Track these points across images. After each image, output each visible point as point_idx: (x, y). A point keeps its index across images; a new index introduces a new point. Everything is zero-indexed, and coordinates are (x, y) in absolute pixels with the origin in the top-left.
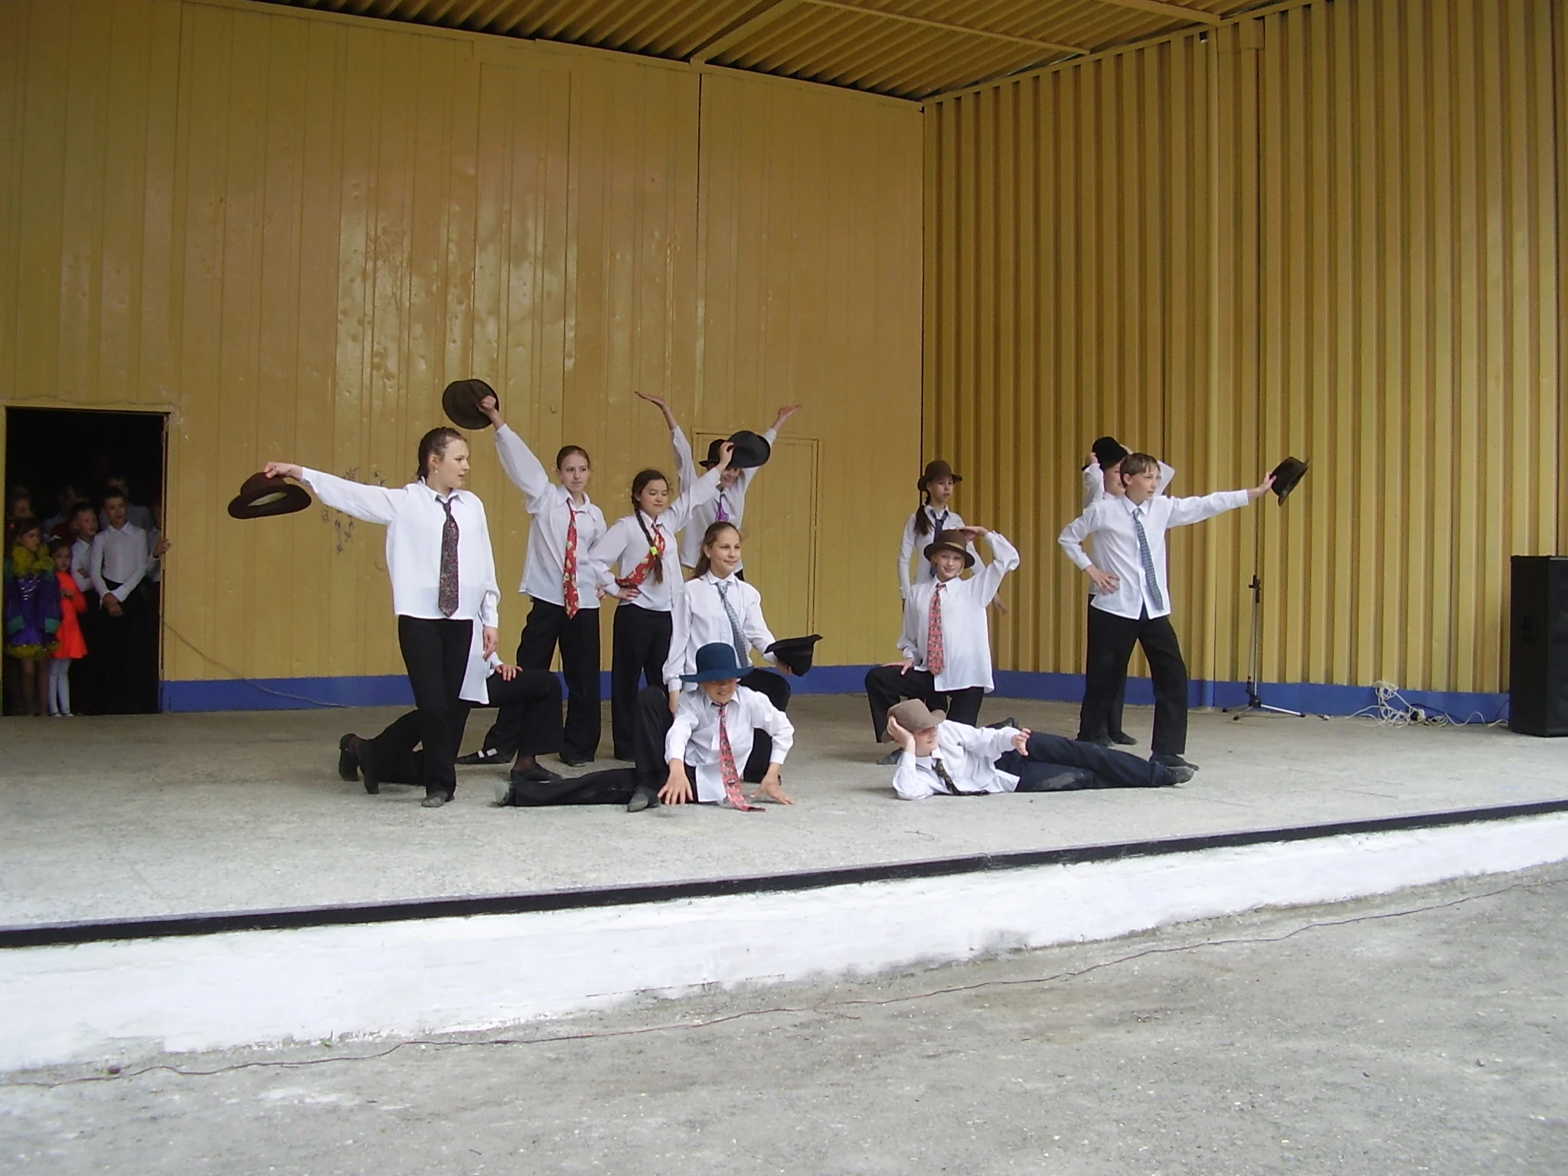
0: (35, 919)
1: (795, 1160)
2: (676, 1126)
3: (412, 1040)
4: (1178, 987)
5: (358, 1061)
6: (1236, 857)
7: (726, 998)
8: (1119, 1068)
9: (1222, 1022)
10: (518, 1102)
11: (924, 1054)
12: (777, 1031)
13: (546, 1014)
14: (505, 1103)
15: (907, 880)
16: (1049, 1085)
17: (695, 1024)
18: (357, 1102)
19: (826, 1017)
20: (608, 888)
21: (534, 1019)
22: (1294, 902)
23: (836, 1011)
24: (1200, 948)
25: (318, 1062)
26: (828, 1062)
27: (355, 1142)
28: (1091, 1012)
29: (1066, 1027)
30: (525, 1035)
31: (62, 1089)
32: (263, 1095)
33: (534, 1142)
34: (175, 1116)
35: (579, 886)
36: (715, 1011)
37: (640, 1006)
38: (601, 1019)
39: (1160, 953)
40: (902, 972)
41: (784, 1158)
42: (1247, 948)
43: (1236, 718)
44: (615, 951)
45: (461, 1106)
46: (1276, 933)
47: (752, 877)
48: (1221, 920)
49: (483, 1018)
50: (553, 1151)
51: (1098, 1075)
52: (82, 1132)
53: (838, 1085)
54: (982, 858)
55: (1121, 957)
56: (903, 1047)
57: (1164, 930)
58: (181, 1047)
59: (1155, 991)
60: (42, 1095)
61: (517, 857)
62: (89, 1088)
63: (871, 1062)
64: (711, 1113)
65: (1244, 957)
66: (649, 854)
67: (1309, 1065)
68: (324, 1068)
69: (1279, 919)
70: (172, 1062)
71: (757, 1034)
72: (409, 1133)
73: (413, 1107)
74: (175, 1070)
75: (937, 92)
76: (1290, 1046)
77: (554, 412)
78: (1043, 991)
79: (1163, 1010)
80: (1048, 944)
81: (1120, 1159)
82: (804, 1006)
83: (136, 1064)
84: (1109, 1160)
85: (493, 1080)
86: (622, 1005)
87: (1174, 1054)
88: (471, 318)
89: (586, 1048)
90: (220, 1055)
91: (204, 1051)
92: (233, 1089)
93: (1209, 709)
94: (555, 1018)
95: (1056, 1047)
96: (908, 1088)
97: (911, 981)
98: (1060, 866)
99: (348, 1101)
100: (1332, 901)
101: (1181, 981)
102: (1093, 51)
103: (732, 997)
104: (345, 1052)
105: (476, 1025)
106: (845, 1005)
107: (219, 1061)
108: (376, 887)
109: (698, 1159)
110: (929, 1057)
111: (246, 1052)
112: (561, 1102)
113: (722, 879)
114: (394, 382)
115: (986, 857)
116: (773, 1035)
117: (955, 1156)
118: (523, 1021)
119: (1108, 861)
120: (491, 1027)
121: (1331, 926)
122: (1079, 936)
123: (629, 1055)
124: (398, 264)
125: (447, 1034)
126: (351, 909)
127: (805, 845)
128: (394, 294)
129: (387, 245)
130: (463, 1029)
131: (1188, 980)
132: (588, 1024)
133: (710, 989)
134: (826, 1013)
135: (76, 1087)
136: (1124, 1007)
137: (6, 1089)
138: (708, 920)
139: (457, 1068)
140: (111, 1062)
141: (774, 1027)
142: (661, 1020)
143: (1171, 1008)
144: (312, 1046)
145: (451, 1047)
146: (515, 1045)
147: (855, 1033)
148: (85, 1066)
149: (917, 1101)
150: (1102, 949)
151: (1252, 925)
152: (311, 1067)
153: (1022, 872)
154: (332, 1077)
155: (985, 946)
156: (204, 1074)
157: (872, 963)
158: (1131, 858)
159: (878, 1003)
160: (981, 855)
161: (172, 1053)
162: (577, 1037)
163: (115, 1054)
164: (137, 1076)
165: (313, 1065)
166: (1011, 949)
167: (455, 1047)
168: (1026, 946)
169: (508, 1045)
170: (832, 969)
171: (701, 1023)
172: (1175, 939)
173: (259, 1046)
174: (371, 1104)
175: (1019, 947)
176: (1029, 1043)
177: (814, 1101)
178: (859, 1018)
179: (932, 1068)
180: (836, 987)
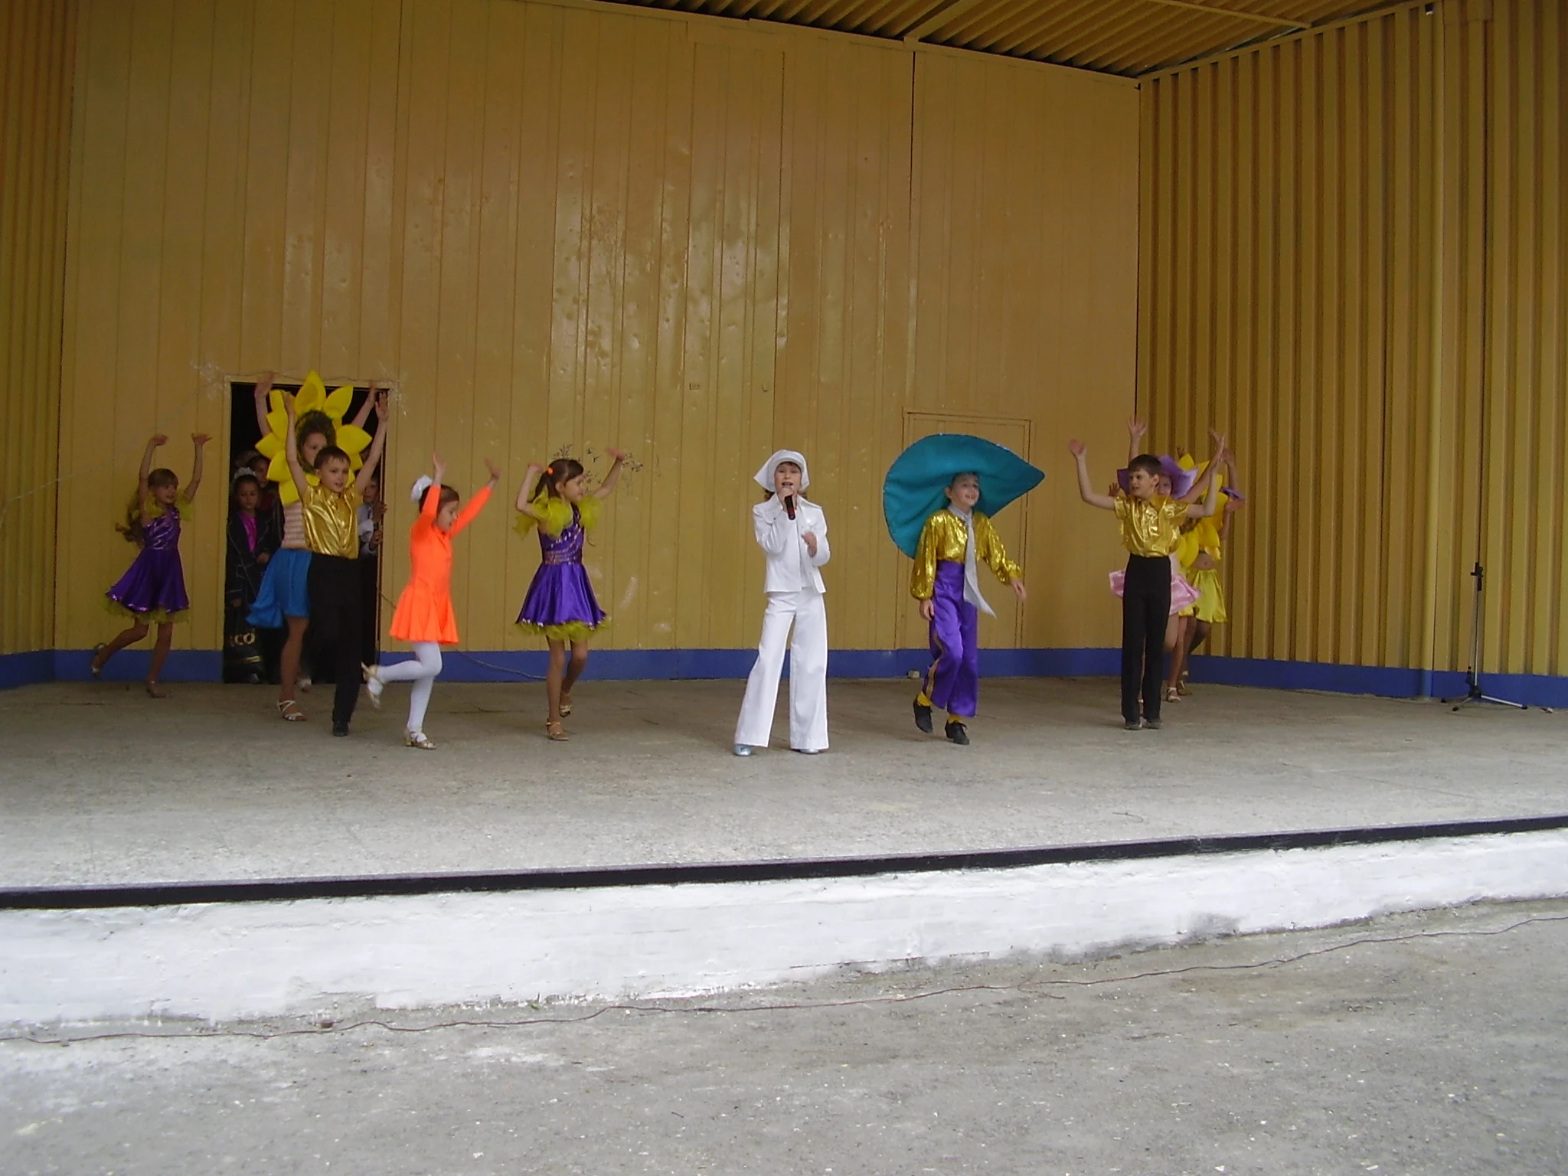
0: (254, 875)
1: (996, 1134)
2: (877, 1097)
3: (617, 1004)
4: (1391, 978)
5: (563, 1024)
6: (1455, 848)
7: (929, 974)
8: (1329, 1057)
9: (1436, 1014)
10: (720, 1068)
11: (1128, 1035)
12: (981, 1008)
13: (750, 983)
14: (708, 1069)
15: (1114, 861)
16: (1257, 1071)
17: (898, 998)
18: (562, 1063)
19: (1030, 996)
20: (815, 861)
21: (737, 988)
22: (1513, 895)
23: (1040, 990)
24: (1414, 940)
25: (525, 1023)
26: (1031, 1040)
27: (559, 1101)
28: (1300, 1000)
29: (1275, 1014)
30: (728, 1003)
31: (276, 1040)
32: (471, 1053)
33: (736, 1108)
34: (385, 1069)
35: (785, 857)
36: (918, 987)
37: (844, 979)
38: (805, 991)
39: (1373, 944)
40: (1108, 953)
41: (985, 1132)
42: (1463, 940)
43: (1455, 709)
44: (820, 923)
45: (664, 1070)
46: (1493, 927)
47: (958, 854)
48: (1437, 911)
49: (687, 985)
50: (754, 1116)
51: (1308, 1063)
52: (295, 1082)
53: (1041, 1063)
54: (1192, 840)
55: (1333, 946)
56: (1108, 1027)
57: (1377, 921)
58: (391, 1002)
59: (1367, 980)
60: (257, 1045)
61: (724, 828)
62: (303, 1041)
63: (1074, 1042)
64: (912, 1085)
65: (1461, 949)
66: (854, 828)
67: (1526, 1060)
68: (530, 1029)
69: (1497, 913)
70: (383, 1018)
71: (960, 1010)
72: (612, 1095)
73: (614, 1070)
74: (385, 1026)
75: (1154, 69)
76: (1507, 1040)
77: (766, 391)
78: (1252, 977)
79: (1375, 1000)
80: (1259, 930)
81: (1329, 1146)
82: (1009, 985)
83: (348, 1019)
84: (1317, 1147)
85: (696, 1046)
86: (826, 977)
87: (1386, 1044)
88: (685, 297)
89: (790, 1018)
90: (429, 1013)
91: (414, 1008)
92: (441, 1046)
93: (1427, 699)
94: (758, 988)
95: (1264, 1033)
96: (1112, 1069)
97: (1117, 963)
98: (1271, 851)
99: (554, 1061)
100: (1554, 896)
101: (1394, 972)
102: (1314, 25)
103: (937, 972)
104: (551, 1015)
105: (680, 992)
106: (1050, 985)
107: (427, 1019)
108: (584, 853)
109: (899, 1130)
110: (1134, 1039)
111: (455, 1011)
112: (764, 1069)
113: (928, 855)
114: (608, 360)
115: (1196, 840)
116: (976, 1011)
117: (1159, 1137)
118: (726, 990)
119: (1321, 847)
120: (694, 994)
121: (1552, 921)
122: (1290, 924)
123: (833, 1027)
124: (613, 242)
125: (651, 1000)
126: (560, 874)
127: (1012, 823)
128: (608, 273)
129: (602, 224)
130: (667, 995)
131: (1402, 971)
132: (792, 995)
133: (914, 964)
134: (1031, 992)
135: (289, 1039)
136: (1334, 996)
137: (222, 1038)
138: (913, 896)
139: (661, 1034)
140: (324, 1016)
141: (977, 1004)
142: (864, 993)
143: (1383, 998)
144: (519, 1008)
145: (655, 1013)
146: (719, 1013)
147: (1059, 1012)
148: (298, 1019)
149: (1121, 1081)
150: (1311, 937)
151: (1469, 918)
152: (518, 1027)
153: (1232, 857)
154: (538, 1038)
155: (1193, 930)
156: (414, 1031)
157: (1078, 943)
158: (1344, 845)
159: (1083, 984)
160: (1191, 838)
161: (382, 1010)
162: (780, 1007)
163: (326, 1009)
164: (349, 1030)
165: (520, 1026)
166: (1220, 934)
167: (659, 1013)
168: (1234, 931)
169: (711, 1013)
170: (1038, 948)
171: (904, 998)
172: (1388, 929)
173: (468, 1006)
174: (576, 1065)
175: (1228, 932)
176: (1237, 1029)
177: (1017, 1078)
178: (1063, 998)
179: (1136, 1050)
180: (1041, 966)
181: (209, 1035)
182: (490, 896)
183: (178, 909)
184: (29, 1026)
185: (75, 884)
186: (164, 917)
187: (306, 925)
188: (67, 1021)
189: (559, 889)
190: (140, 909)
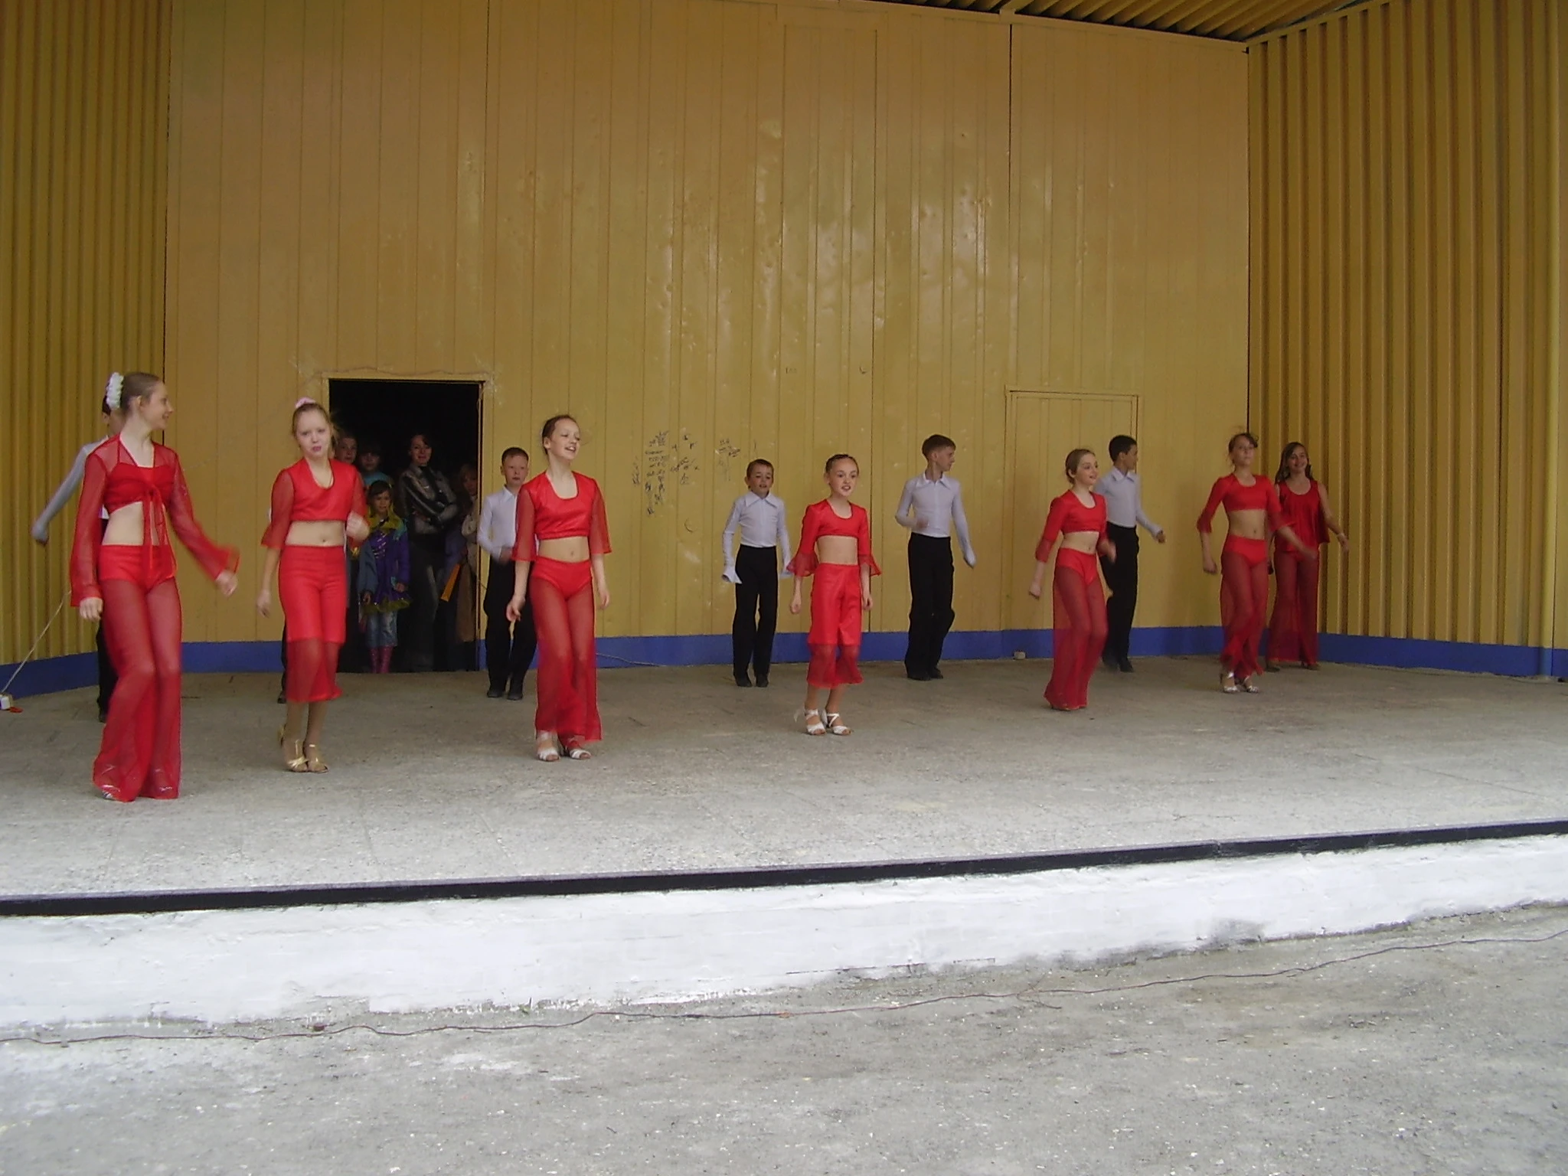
0: (252, 882)
1: (921, 1159)
2: (819, 1115)
3: (608, 1010)
4: (1410, 990)
5: (549, 1029)
6: (1501, 850)
7: (931, 981)
8: (1304, 1079)
9: (1437, 1033)
10: (682, 1079)
11: (1109, 1051)
12: (972, 1018)
13: (745, 989)
14: (670, 1080)
15: (1129, 866)
16: (1222, 1094)
17: (891, 1006)
18: (529, 1071)
19: (1026, 1005)
20: (810, 867)
21: (732, 994)
23: (1036, 999)
24: (1451, 947)
25: (511, 1028)
26: (1008, 1054)
27: (506, 1112)
28: (1303, 1012)
29: (1271, 1029)
30: (721, 1010)
31: (266, 1043)
32: (445, 1059)
33: (673, 1124)
34: (356, 1075)
35: (784, 863)
36: (917, 994)
37: (842, 985)
38: (799, 997)
39: (1404, 951)
40: (1123, 960)
41: (912, 1156)
42: (1502, 948)
44: (817, 929)
45: (626, 1081)
46: (1540, 933)
47: (965, 859)
48: (1482, 916)
49: (680, 991)
50: (686, 1134)
51: (1278, 1085)
52: (265, 1087)
53: (1006, 1079)
54: (1211, 845)
55: (1361, 953)
56: (1091, 1041)
57: (1416, 926)
58: (386, 1007)
59: (1384, 992)
60: (245, 1049)
62: (290, 1044)
63: (1051, 1057)
64: (863, 1102)
65: (1496, 958)
66: (870, 831)
67: (1500, 1090)
68: (514, 1034)
69: (1550, 917)
70: (374, 1022)
71: (949, 1020)
72: (562, 1106)
73: (579, 1079)
74: (373, 1030)
75: (1262, 31)
76: (1495, 1065)
77: (863, 373)
78: (1266, 987)
79: (1383, 1014)
80: (1287, 935)
82: (1009, 993)
83: (340, 1022)
85: (668, 1055)
86: (823, 983)
87: (1369, 1066)
89: (774, 1027)
90: (422, 1017)
91: (407, 1012)
92: (421, 1052)
93: (1547, 679)
94: (753, 993)
95: (1250, 1050)
96: (1074, 1088)
97: (1130, 970)
98: (1299, 856)
99: (520, 1068)
101: (1416, 983)
103: (940, 978)
104: (540, 1020)
105: (673, 998)
106: (1051, 994)
107: (417, 1023)
108: (584, 859)
109: (825, 1152)
110: (1113, 1054)
111: (446, 1015)
112: (724, 1082)
113: (929, 861)
115: (1216, 844)
116: (966, 1020)
117: (1083, 1167)
118: (721, 995)
119: (1354, 851)
120: (688, 1000)
122: (1320, 929)
123: (814, 1036)
124: (705, 229)
125: (643, 1005)
129: (694, 210)
130: (660, 1000)
131: (1424, 982)
132: (786, 1001)
133: (915, 971)
134: (1028, 1001)
135: (278, 1042)
136: (1342, 1009)
137: (215, 1041)
138: (913, 902)
139: (640, 1041)
140: (318, 1019)
141: (968, 1014)
142: (859, 1000)
143: (1393, 1013)
144: (510, 1012)
145: (644, 1019)
146: (706, 1020)
147: (1050, 1023)
148: (293, 1022)
149: (1076, 1102)
150: (1344, 943)
151: (1516, 923)
152: (503, 1033)
153: (1256, 861)
154: (517, 1044)
155: (1215, 936)
156: (401, 1035)
157: (1089, 950)
158: (1379, 848)
159: (1086, 993)
160: (1210, 842)
161: (375, 1013)
162: (770, 1015)
163: (320, 1012)
164: (339, 1034)
165: (506, 1030)
166: (1243, 940)
167: (647, 1019)
168: (1259, 937)
169: (700, 1020)
170: (1046, 954)
171: (898, 1006)
172: (1427, 935)
173: (460, 1010)
174: (541, 1074)
175: (1252, 938)
176: (1224, 1045)
177: (972, 1096)
178: (1060, 1008)
179: (1109, 1067)
180: (1050, 973)
181: (204, 1038)
182: (479, 903)
183: (174, 916)
184: (36, 1026)
185: (80, 891)
186: (162, 924)
187: (300, 932)
188: (72, 1022)
189: (549, 897)
190: (138, 916)
